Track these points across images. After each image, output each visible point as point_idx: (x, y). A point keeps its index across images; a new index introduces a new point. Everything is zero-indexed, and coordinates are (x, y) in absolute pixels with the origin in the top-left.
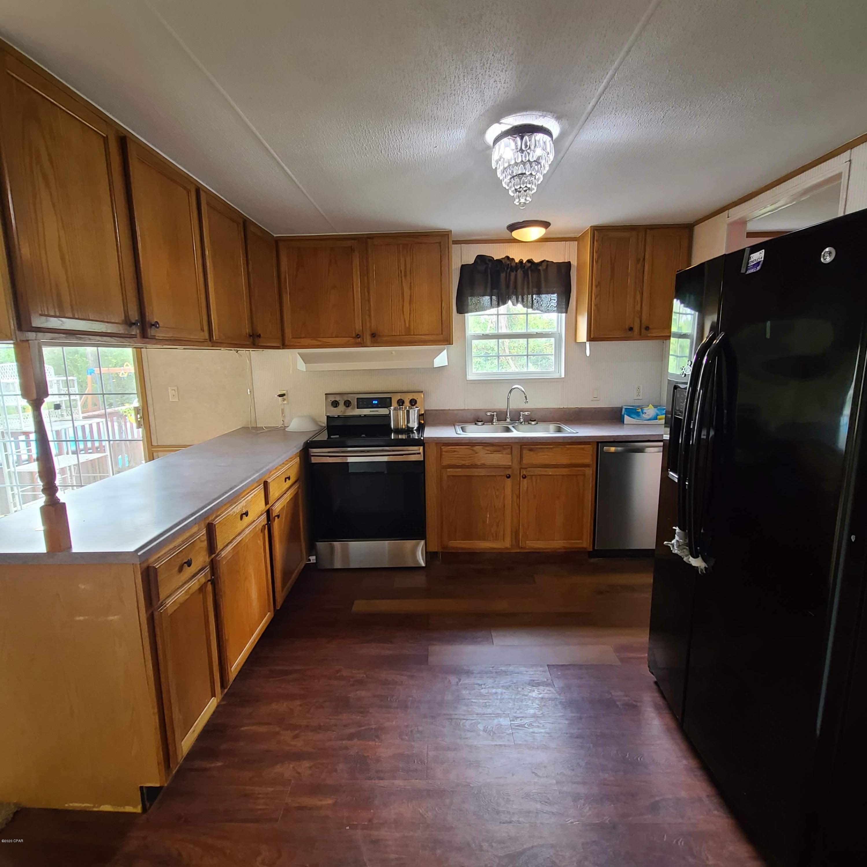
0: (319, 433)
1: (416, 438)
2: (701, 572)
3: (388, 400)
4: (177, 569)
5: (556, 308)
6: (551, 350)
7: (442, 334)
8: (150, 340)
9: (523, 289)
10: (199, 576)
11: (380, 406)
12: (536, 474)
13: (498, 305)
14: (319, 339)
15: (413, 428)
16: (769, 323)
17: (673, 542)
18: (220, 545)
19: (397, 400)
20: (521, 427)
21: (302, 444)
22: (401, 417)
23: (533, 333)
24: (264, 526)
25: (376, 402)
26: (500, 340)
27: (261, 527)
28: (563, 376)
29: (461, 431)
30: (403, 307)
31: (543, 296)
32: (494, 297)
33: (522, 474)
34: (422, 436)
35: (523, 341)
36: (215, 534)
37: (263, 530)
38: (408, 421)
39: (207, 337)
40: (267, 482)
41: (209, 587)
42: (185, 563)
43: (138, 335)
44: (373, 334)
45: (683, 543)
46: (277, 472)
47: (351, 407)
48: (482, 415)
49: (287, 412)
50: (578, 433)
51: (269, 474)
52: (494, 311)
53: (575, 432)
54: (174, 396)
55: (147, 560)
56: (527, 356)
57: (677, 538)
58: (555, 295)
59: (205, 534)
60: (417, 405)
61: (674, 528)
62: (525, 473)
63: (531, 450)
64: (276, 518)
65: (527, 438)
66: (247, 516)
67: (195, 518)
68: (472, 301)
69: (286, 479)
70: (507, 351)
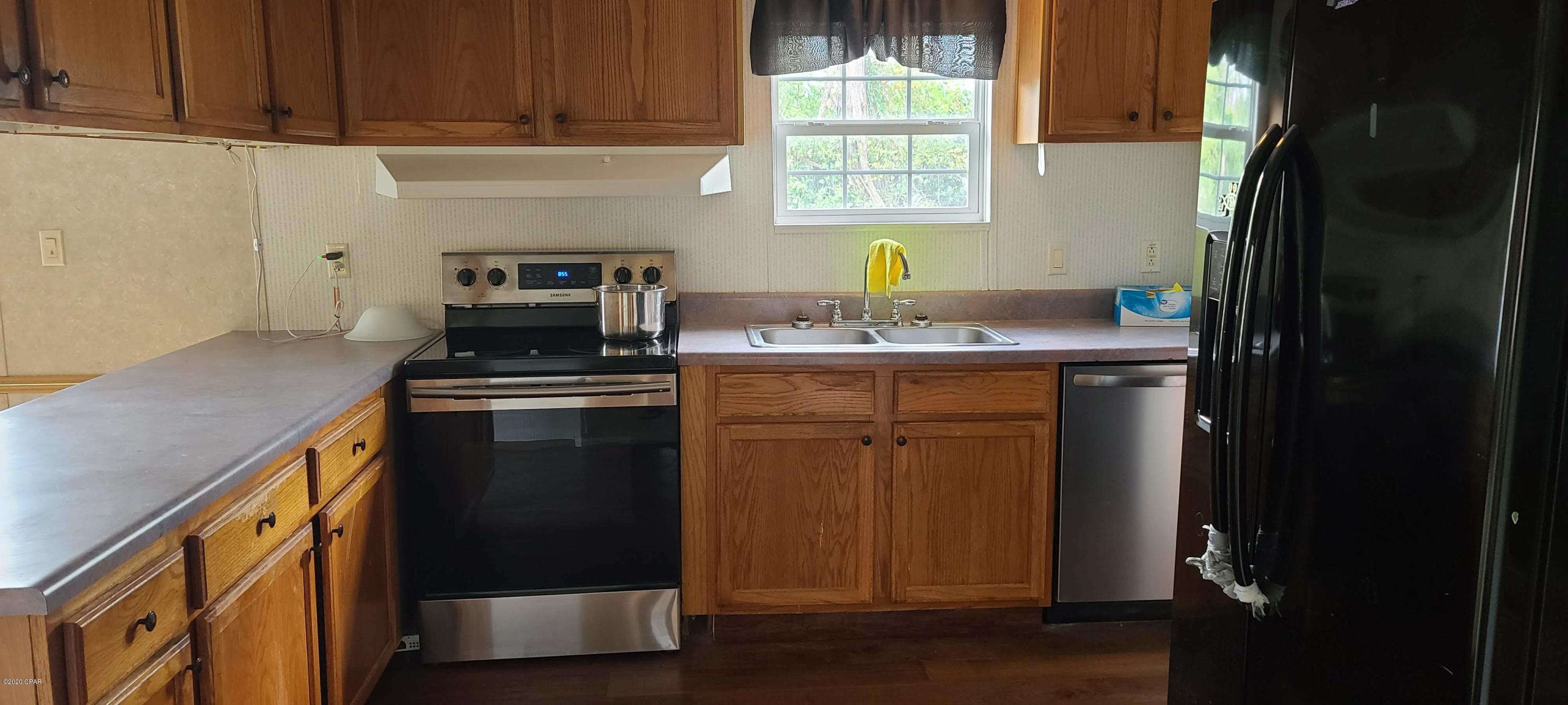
0: (426, 346)
1: (659, 354)
2: (1256, 613)
3: (593, 269)
4: (122, 635)
5: (972, 68)
6: (964, 163)
7: (719, 120)
8: (47, 113)
9: (901, 23)
10: (168, 657)
11: (573, 282)
12: (927, 435)
13: (846, 59)
14: (429, 124)
15: (652, 333)
16: (1374, 108)
17: (1203, 557)
18: (213, 589)
19: (614, 270)
20: (894, 332)
21: (391, 369)
22: (625, 309)
23: (923, 123)
24: (307, 554)
25: (565, 274)
26: (850, 139)
27: (300, 554)
28: (988, 220)
29: (763, 341)
30: (629, 55)
31: (945, 39)
32: (835, 39)
33: (896, 437)
34: (672, 351)
35: (901, 140)
36: (202, 563)
37: (304, 562)
38: (641, 319)
39: (171, 111)
40: (314, 450)
41: (188, 685)
42: (140, 622)
43: (22, 102)
44: (558, 116)
45: (1222, 558)
46: (336, 429)
47: (505, 285)
48: (806, 306)
49: (347, 295)
50: (1018, 344)
51: (319, 434)
52: (834, 70)
53: (1013, 342)
54: (52, 253)
55: (59, 611)
56: (910, 173)
57: (1210, 547)
58: (971, 37)
59: (183, 560)
60: (660, 282)
61: (1205, 527)
62: (903, 433)
63: (915, 382)
64: (335, 535)
65: (909, 355)
66: (272, 525)
67: (160, 524)
68: (784, 48)
69: (355, 446)
70: (864, 163)
